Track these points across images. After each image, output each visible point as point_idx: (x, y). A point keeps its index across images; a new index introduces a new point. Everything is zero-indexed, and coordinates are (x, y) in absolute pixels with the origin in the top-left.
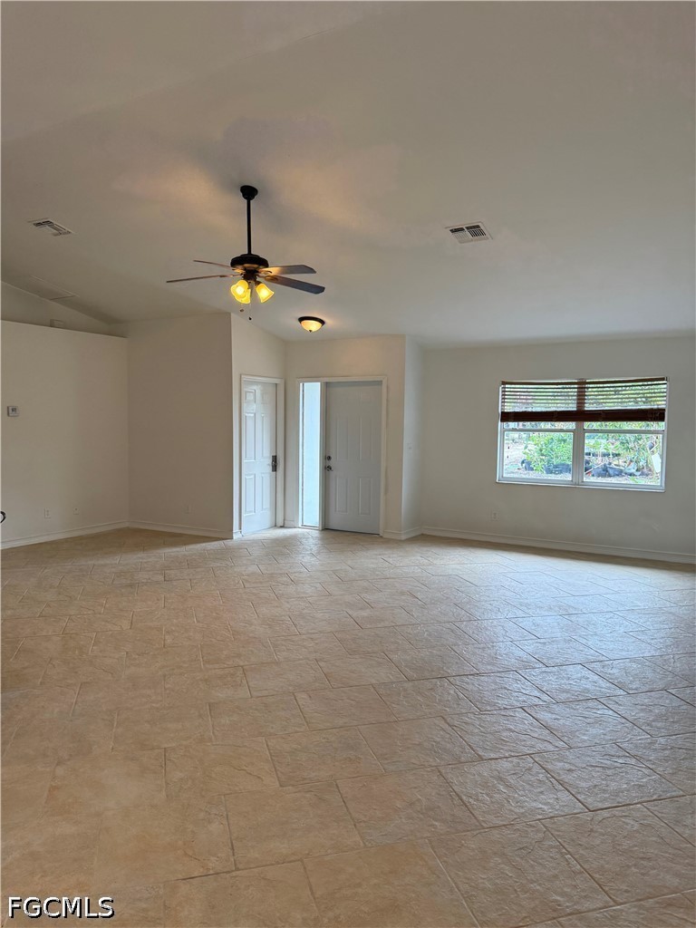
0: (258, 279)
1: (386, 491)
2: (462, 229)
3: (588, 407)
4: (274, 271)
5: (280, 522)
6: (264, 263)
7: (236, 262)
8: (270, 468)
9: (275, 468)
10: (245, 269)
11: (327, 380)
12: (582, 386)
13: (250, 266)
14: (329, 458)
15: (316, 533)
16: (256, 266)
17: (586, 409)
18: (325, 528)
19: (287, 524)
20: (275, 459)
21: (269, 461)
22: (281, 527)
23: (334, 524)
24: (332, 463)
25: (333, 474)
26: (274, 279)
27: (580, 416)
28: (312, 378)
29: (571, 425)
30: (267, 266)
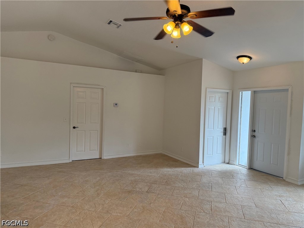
8: (222, 134)
9: (225, 134)
11: (255, 89)
14: (254, 131)
15: (245, 171)
18: (251, 168)
19: (231, 162)
20: (225, 129)
21: (222, 130)
22: (228, 163)
23: (256, 166)
24: (256, 134)
25: (256, 140)
28: (246, 89)
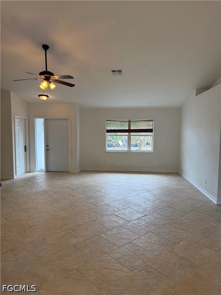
0: (50, 81)
1: (71, 157)
2: (116, 71)
3: (131, 128)
4: (56, 77)
5: (28, 170)
6: (52, 74)
7: (41, 74)
8: (24, 151)
9: (25, 151)
10: (45, 76)
11: (46, 118)
12: (129, 122)
13: (47, 75)
14: (48, 146)
15: (44, 173)
16: (49, 75)
17: (131, 129)
18: (47, 171)
19: (31, 171)
20: (25, 147)
21: (23, 148)
22: (29, 172)
23: (50, 169)
24: (49, 148)
25: (49, 152)
26: (56, 81)
27: (129, 131)
28: (40, 117)
29: (127, 134)
30: (53, 76)
